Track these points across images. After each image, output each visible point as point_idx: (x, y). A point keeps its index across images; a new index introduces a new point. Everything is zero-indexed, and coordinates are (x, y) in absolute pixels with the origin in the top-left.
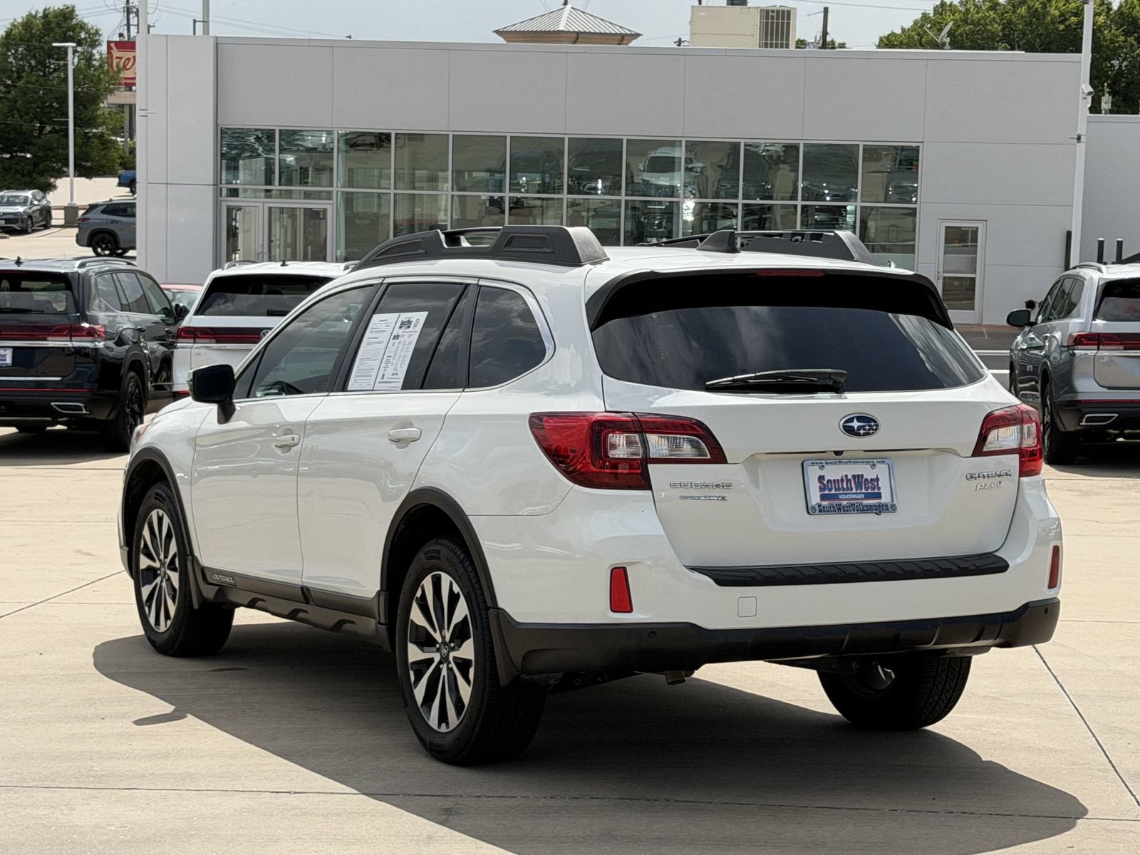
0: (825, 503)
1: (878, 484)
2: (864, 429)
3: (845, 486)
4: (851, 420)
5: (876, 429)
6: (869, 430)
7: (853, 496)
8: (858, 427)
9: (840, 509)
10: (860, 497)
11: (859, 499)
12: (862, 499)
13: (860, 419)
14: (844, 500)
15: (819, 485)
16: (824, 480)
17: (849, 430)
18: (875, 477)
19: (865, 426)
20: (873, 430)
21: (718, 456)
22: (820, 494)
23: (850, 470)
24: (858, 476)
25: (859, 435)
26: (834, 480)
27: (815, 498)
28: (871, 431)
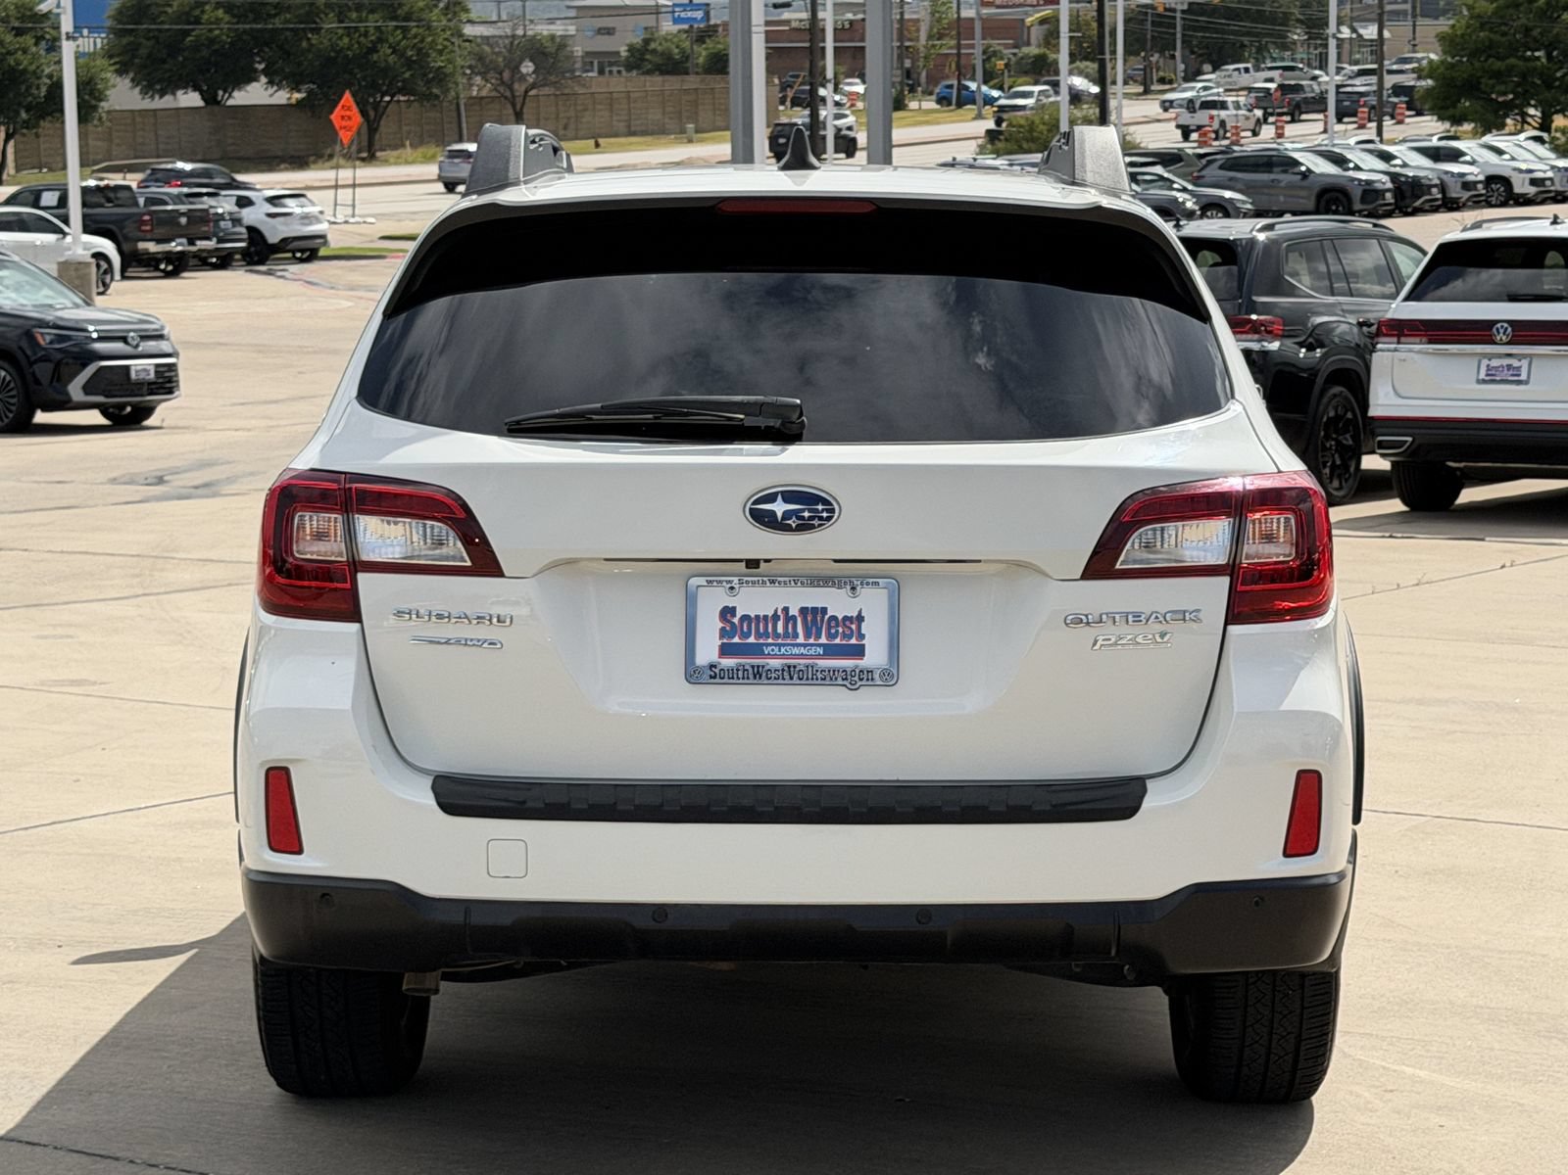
0: (729, 662)
1: (859, 628)
2: (799, 518)
3: (780, 630)
4: (771, 498)
5: (829, 519)
6: (811, 518)
7: (796, 651)
8: (785, 513)
9: (758, 675)
10: (812, 652)
11: (811, 657)
12: (818, 656)
13: (789, 497)
14: (775, 657)
15: (721, 625)
16: (734, 615)
17: (762, 519)
18: (855, 614)
19: (803, 510)
20: (821, 518)
21: (484, 563)
22: (719, 643)
23: (797, 599)
24: (815, 610)
25: (787, 529)
26: (758, 617)
27: (708, 650)
28: (816, 522)
